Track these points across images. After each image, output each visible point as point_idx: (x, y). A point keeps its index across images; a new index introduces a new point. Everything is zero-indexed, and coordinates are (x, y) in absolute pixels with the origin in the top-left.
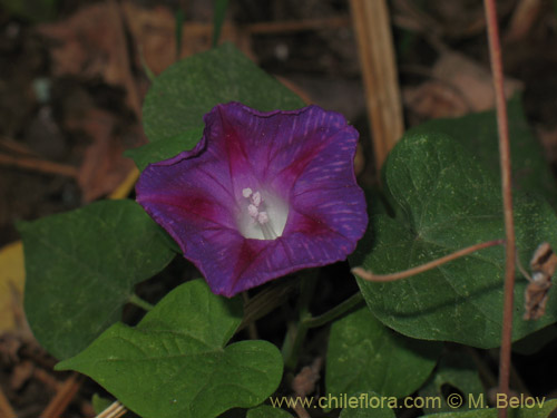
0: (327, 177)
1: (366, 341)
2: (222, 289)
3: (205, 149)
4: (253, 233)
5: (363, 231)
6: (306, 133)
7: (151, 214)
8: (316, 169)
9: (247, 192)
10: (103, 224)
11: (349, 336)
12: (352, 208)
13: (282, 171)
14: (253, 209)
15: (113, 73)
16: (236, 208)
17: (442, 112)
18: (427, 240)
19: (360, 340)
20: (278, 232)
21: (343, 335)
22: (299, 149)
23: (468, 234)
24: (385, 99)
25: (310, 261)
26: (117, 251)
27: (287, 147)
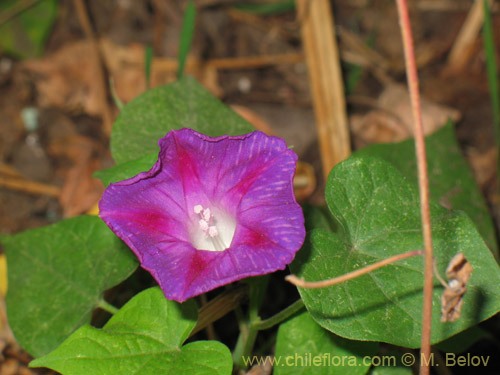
0: (269, 195)
1: (310, 342)
2: (175, 295)
3: (160, 171)
4: (204, 245)
5: (301, 243)
6: (251, 156)
7: (112, 228)
8: (260, 188)
9: (198, 209)
10: (76, 238)
11: (294, 338)
12: (291, 222)
13: (230, 190)
14: (203, 224)
15: (92, 104)
16: (189, 223)
17: (385, 138)
18: (361, 252)
19: (304, 341)
20: (227, 244)
21: (289, 336)
22: (244, 171)
23: (398, 246)
24: (334, 127)
25: (253, 270)
26: (88, 261)
27: (234, 168)
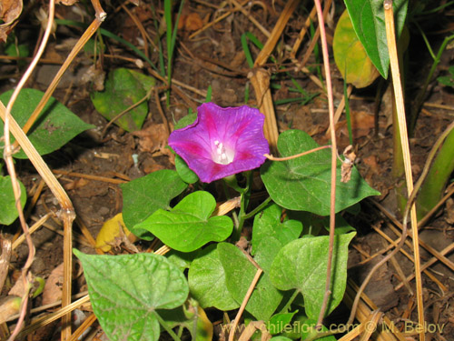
0: (251, 136)
2: (205, 179)
3: (197, 124)
4: (218, 161)
6: (242, 118)
8: (246, 133)
9: (216, 143)
13: (232, 136)
14: (219, 151)
20: (231, 160)
22: (239, 125)
26: (162, 190)
27: (234, 125)
